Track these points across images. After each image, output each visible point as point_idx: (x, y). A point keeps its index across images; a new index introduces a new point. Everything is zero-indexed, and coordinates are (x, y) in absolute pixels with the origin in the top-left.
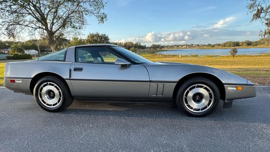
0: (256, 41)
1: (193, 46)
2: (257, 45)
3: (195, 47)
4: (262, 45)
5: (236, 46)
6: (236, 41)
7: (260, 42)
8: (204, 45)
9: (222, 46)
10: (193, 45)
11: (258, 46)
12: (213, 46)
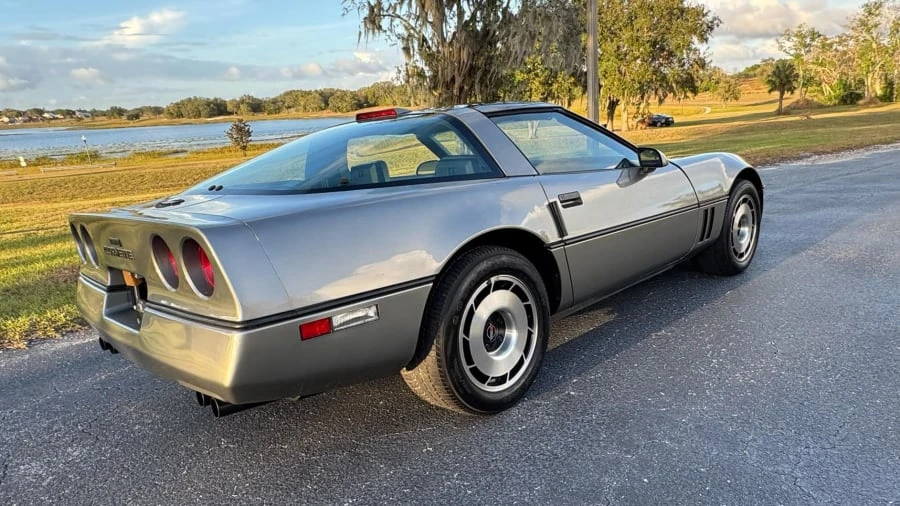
0: (272, 96)
1: (46, 115)
2: (278, 110)
3: (55, 118)
4: (292, 109)
5: (220, 115)
6: (212, 98)
7: (284, 103)
8: (94, 114)
9: (172, 114)
10: (41, 112)
11: (282, 114)
12: (135, 116)
